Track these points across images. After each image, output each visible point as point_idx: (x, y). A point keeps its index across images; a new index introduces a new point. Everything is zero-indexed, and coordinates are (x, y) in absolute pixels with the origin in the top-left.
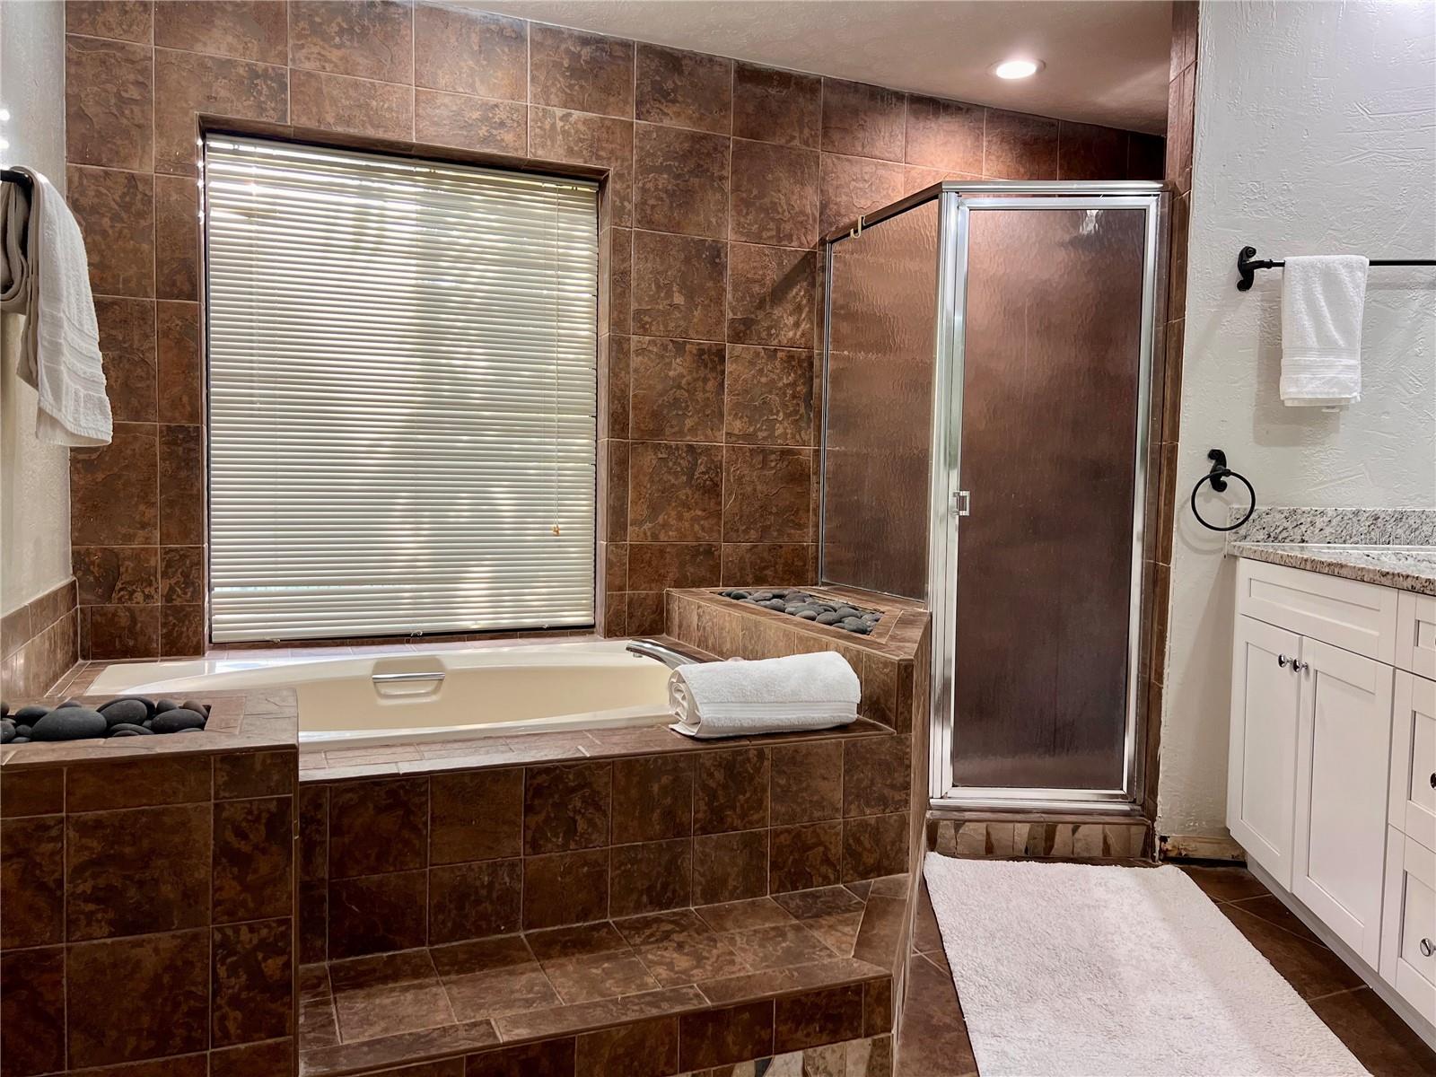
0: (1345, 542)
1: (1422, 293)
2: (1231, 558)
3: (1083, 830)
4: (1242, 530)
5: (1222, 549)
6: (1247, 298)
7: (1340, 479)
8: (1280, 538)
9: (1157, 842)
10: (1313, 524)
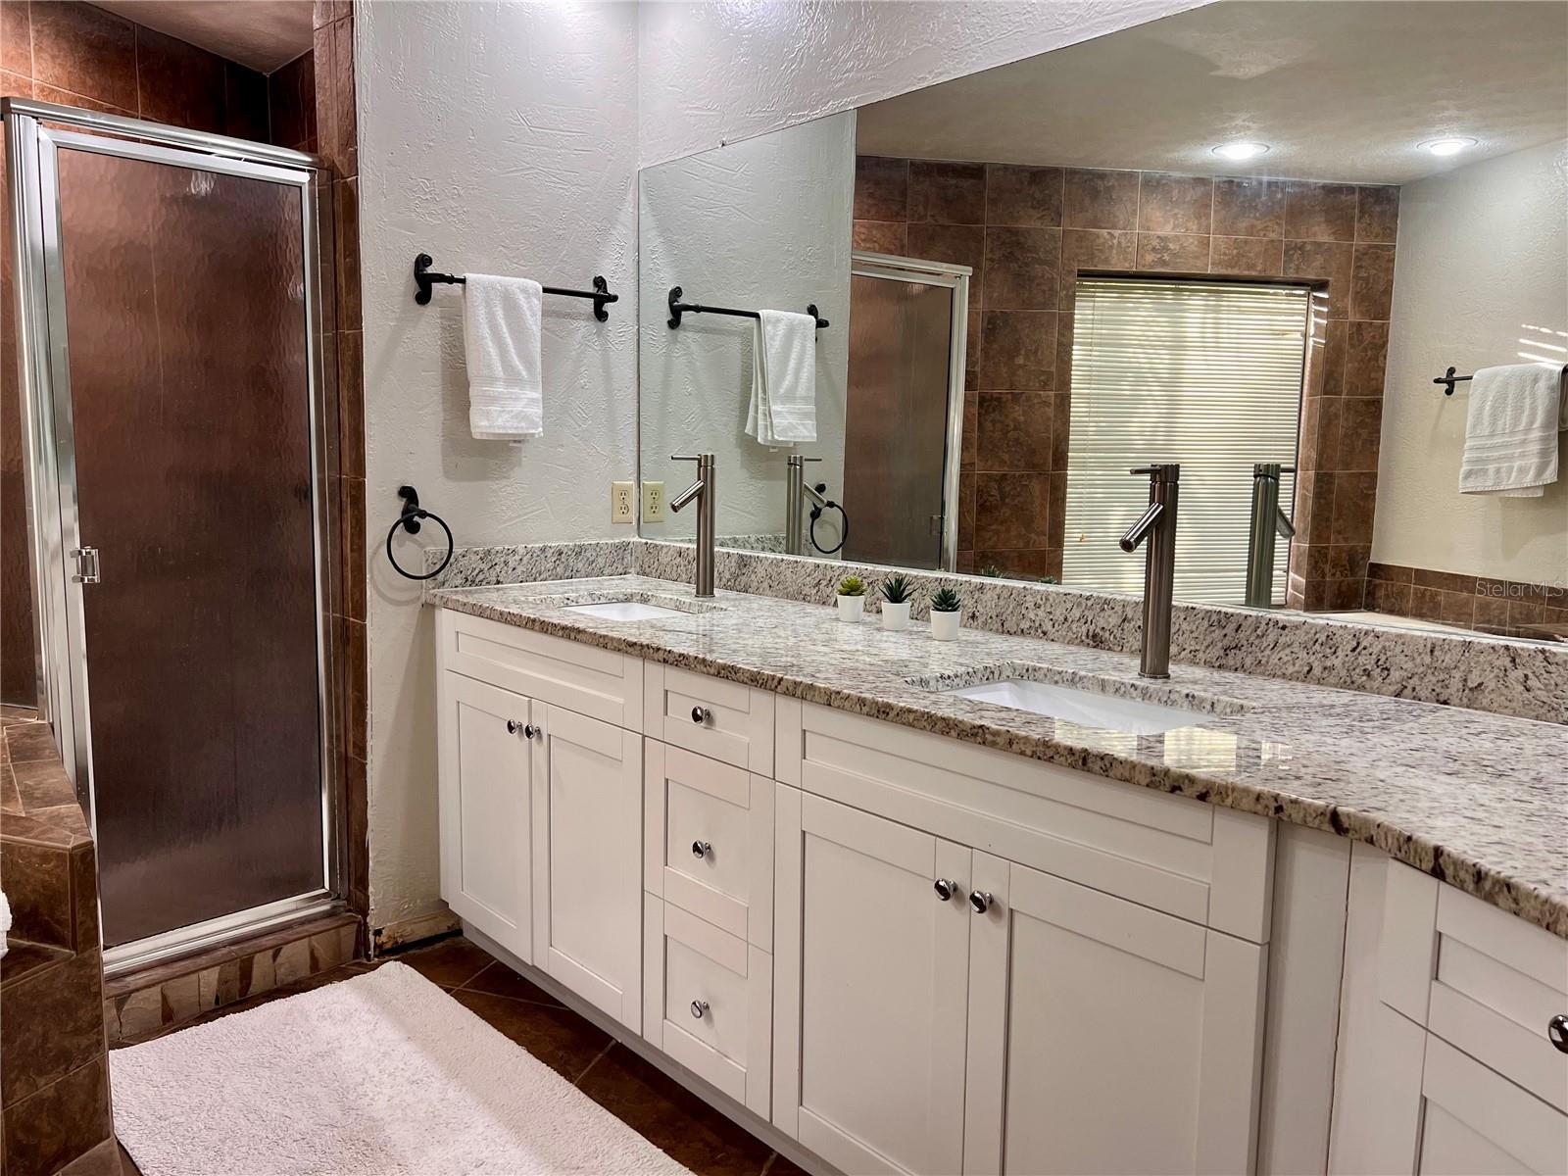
0: (535, 580)
1: (583, 323)
2: (429, 609)
3: (286, 951)
4: (440, 577)
5: (419, 598)
6: (426, 313)
7: (526, 514)
8: (477, 580)
9: (371, 937)
10: (506, 563)
